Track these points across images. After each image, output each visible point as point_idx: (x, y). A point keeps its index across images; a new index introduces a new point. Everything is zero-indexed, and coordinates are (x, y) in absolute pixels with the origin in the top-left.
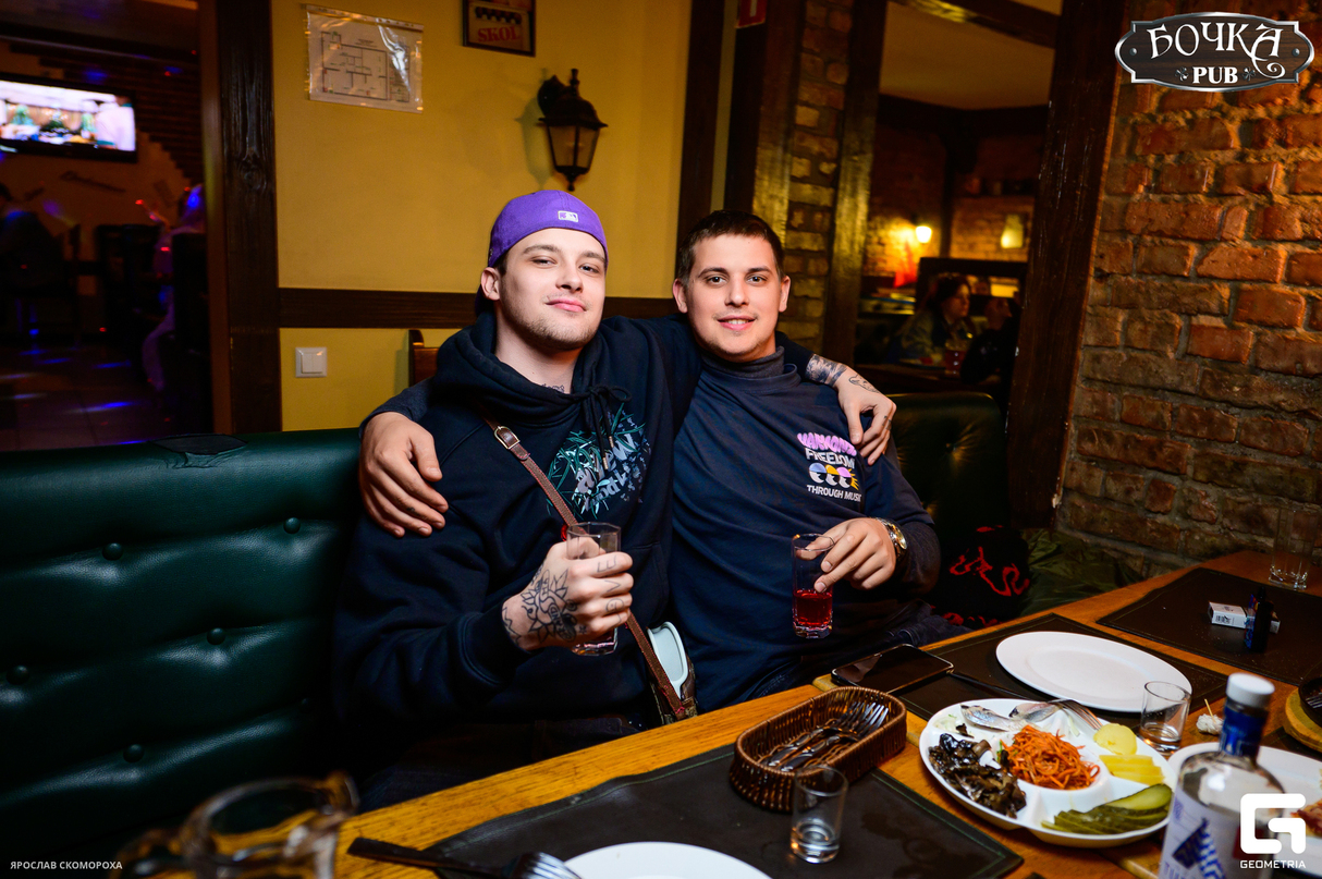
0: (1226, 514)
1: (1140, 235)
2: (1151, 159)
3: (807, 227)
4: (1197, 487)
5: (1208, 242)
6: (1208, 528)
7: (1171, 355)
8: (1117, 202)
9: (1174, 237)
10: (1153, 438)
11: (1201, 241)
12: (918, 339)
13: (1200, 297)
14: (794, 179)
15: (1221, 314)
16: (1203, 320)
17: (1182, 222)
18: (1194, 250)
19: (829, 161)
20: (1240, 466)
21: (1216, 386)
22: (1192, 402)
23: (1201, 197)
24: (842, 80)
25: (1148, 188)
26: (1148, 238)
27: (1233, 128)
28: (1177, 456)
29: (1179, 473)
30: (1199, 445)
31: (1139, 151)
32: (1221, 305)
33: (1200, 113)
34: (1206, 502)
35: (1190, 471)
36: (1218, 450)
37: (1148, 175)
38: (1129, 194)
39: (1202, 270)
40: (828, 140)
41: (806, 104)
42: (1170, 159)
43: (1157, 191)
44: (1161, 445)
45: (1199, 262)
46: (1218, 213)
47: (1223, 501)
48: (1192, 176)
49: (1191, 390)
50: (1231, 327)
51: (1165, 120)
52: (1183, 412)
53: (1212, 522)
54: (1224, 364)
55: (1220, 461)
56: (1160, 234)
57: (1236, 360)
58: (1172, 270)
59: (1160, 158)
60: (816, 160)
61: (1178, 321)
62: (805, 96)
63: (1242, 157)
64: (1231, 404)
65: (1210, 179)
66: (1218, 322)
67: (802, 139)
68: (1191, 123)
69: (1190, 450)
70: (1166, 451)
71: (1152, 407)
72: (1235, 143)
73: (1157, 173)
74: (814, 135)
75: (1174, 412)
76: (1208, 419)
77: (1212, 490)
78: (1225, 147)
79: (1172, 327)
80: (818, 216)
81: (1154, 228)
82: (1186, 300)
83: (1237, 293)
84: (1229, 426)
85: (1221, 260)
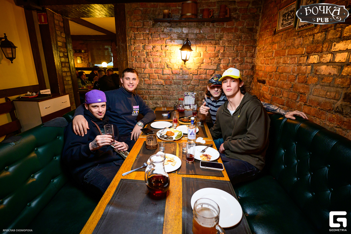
0: (153, 103)
1: (135, 68)
2: (135, 57)
3: (65, 67)
4: (149, 101)
5: (145, 68)
6: (151, 106)
7: (143, 84)
8: (131, 63)
9: (140, 68)
10: (142, 96)
11: (143, 68)
12: (79, 84)
13: (145, 76)
14: (60, 57)
15: (148, 78)
16: (146, 79)
17: (141, 66)
18: (143, 70)
19: (66, 53)
20: (153, 97)
21: (149, 87)
22: (146, 90)
23: (142, 62)
24: (64, 36)
25: (135, 61)
26: (136, 68)
27: (145, 53)
28: (146, 97)
29: (147, 100)
30: (148, 95)
31: (132, 55)
32: (148, 77)
33: (140, 50)
34: (150, 103)
35: (148, 99)
36: (150, 96)
37: (135, 59)
38: (132, 62)
39: (144, 72)
40: (65, 48)
41: (59, 41)
42: (137, 57)
43: (136, 61)
44: (144, 96)
45: (144, 71)
46: (145, 64)
47: (152, 102)
48: (141, 59)
49: (146, 88)
50: (149, 80)
51: (135, 51)
52: (145, 91)
53: (151, 105)
54: (149, 85)
55: (151, 97)
56: (138, 67)
57: (151, 84)
58: (140, 72)
59: (136, 57)
60: (64, 53)
61: (143, 79)
62: (58, 40)
63: (147, 57)
64: (151, 90)
65: (143, 60)
66: (148, 79)
67: (60, 49)
68: (139, 52)
69: (147, 96)
70: (144, 97)
71: (141, 91)
72: (145, 55)
73: (136, 59)
74: (62, 48)
75: (144, 92)
76: (149, 92)
77: (151, 101)
78: (144, 56)
79: (142, 80)
80: (66, 64)
81: (137, 67)
82: (143, 76)
83: (149, 75)
84: (151, 92)
85: (146, 71)
